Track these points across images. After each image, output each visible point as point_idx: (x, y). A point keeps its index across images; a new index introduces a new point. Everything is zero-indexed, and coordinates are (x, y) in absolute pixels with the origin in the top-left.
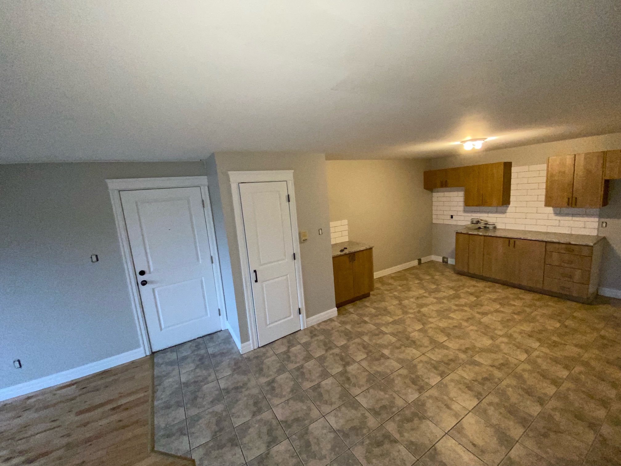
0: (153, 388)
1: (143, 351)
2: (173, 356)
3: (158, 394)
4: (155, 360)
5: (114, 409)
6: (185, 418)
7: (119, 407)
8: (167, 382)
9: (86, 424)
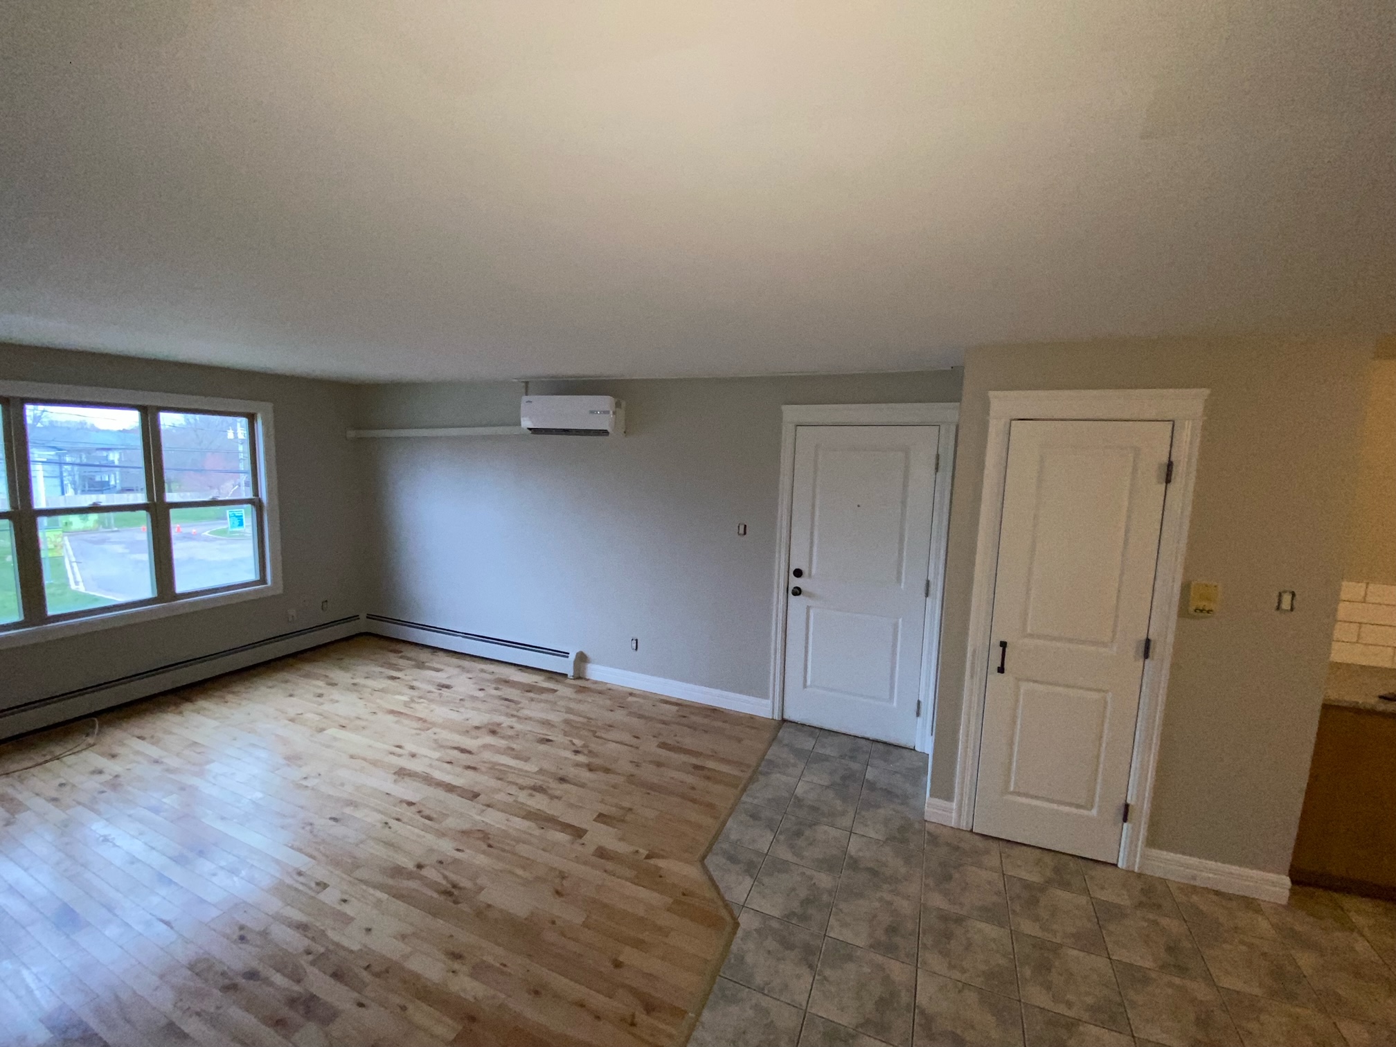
0: (754, 772)
1: (770, 709)
2: (807, 743)
3: (755, 786)
4: (780, 734)
5: (696, 767)
6: (766, 851)
7: (702, 768)
8: (777, 778)
9: (659, 764)
